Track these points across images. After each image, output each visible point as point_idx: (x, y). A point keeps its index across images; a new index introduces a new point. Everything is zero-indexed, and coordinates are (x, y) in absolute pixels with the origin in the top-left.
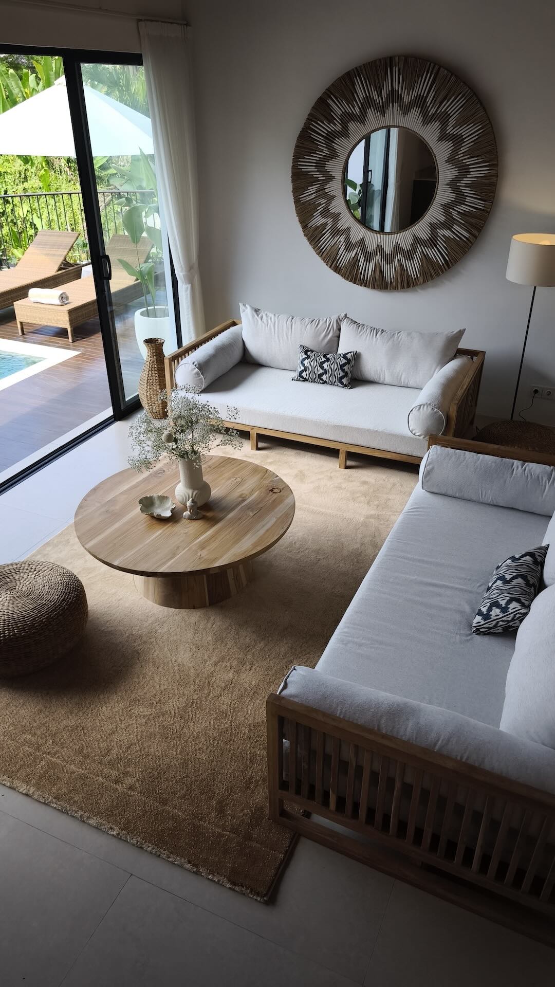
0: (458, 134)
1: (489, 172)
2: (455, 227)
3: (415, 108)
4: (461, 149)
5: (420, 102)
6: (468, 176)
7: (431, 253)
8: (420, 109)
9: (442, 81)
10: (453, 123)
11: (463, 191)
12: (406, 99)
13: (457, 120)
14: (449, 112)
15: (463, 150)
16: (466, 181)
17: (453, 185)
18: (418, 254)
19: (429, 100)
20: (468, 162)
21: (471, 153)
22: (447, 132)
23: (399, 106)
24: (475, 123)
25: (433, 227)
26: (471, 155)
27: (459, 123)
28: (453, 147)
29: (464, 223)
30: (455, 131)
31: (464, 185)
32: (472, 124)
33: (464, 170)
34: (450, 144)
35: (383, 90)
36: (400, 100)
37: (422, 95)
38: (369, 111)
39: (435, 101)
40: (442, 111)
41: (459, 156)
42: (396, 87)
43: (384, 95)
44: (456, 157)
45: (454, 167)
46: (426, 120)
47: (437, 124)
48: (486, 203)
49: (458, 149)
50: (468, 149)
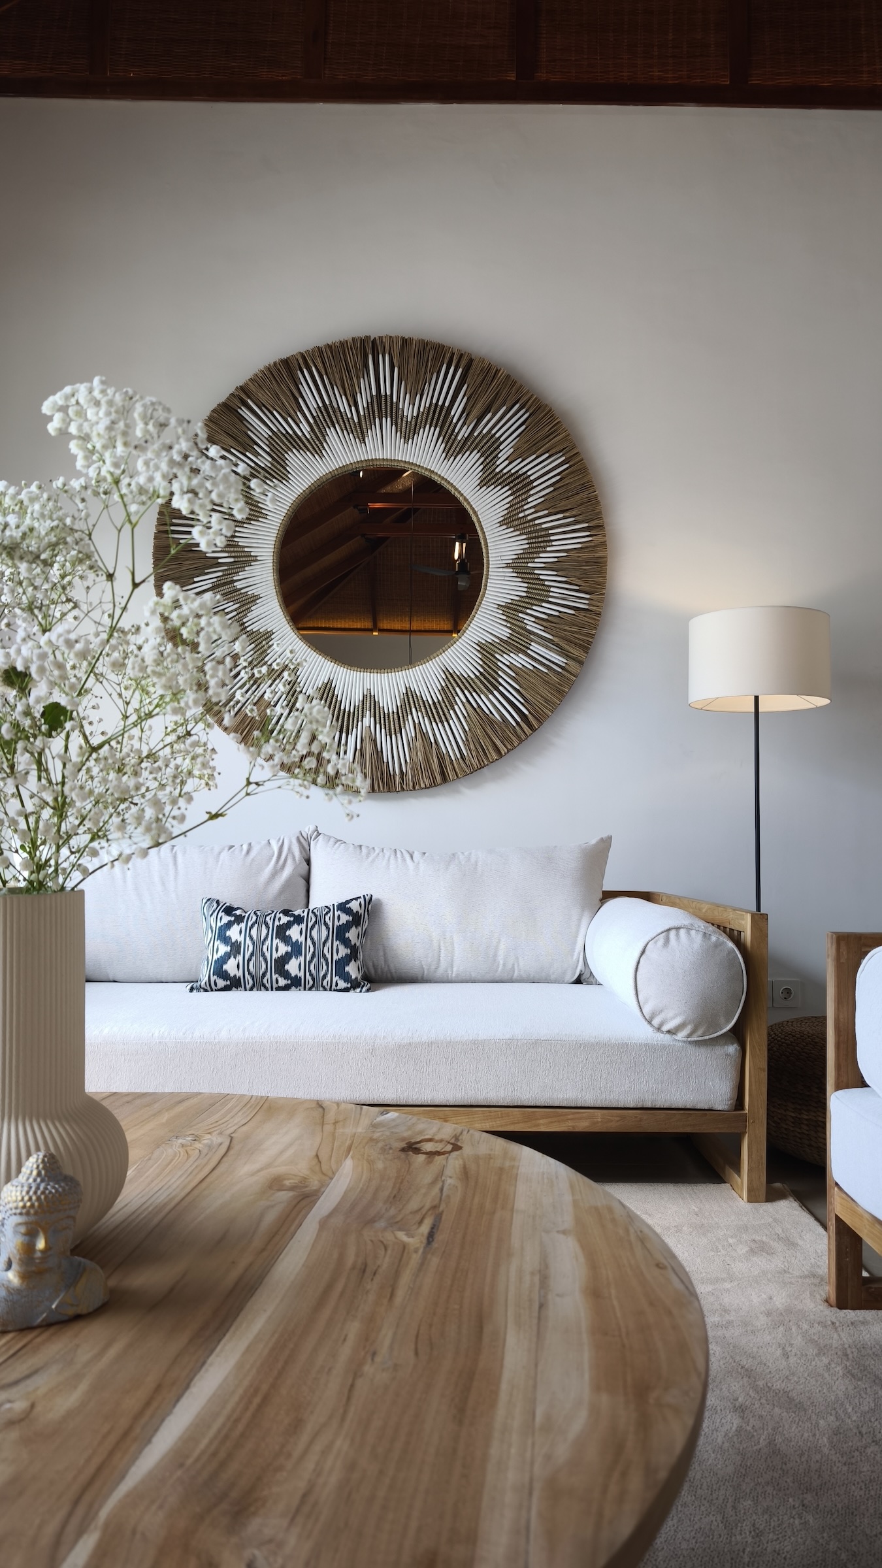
0: (520, 472)
1: (590, 539)
2: (535, 647)
3: (428, 426)
4: (529, 500)
5: (438, 417)
6: (548, 549)
7: (489, 703)
8: (438, 429)
9: (480, 378)
10: (509, 453)
11: (541, 577)
12: (409, 411)
13: (516, 449)
14: (497, 435)
15: (534, 500)
16: (546, 557)
17: (520, 566)
18: (459, 708)
19: (456, 411)
20: (547, 522)
21: (551, 505)
22: (497, 470)
23: (394, 422)
24: (551, 453)
25: (487, 651)
26: (552, 511)
27: (520, 453)
28: (512, 498)
29: (551, 637)
30: (514, 467)
31: (543, 565)
32: (547, 455)
33: (538, 539)
34: (505, 492)
35: (359, 395)
36: (394, 413)
37: (440, 403)
38: (331, 433)
39: (467, 415)
40: (484, 432)
41: (527, 512)
42: (385, 389)
43: (362, 402)
44: (521, 515)
45: (518, 533)
46: (452, 450)
47: (475, 455)
48: (592, 596)
49: (523, 500)
50: (542, 499)
